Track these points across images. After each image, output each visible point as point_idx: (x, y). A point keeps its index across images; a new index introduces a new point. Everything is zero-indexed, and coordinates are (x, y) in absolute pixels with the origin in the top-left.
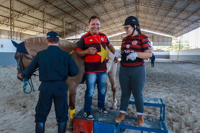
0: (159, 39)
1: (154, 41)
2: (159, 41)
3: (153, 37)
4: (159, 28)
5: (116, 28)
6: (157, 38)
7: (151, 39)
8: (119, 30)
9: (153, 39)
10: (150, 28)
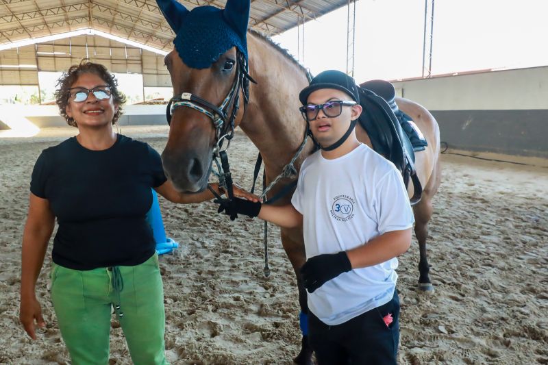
0: (159, 68)
1: (145, 71)
2: (159, 72)
3: (141, 60)
4: (159, 33)
5: (9, 18)
6: (155, 66)
7: (137, 65)
8: (23, 27)
9: (142, 66)
10: (133, 29)
